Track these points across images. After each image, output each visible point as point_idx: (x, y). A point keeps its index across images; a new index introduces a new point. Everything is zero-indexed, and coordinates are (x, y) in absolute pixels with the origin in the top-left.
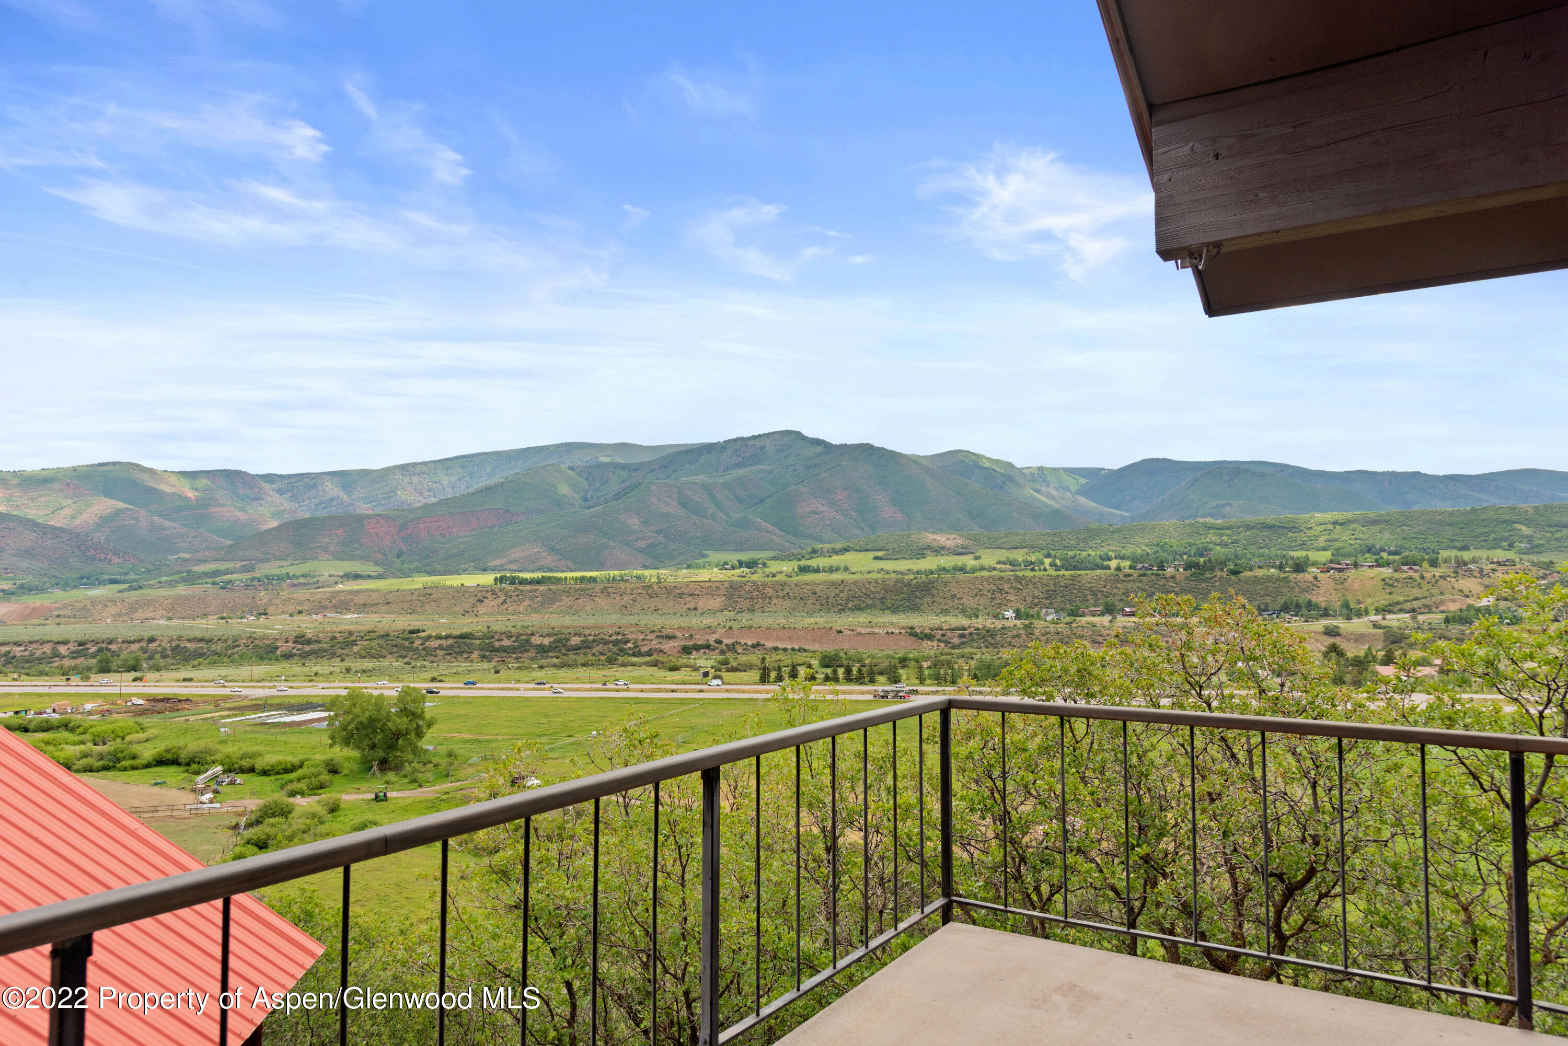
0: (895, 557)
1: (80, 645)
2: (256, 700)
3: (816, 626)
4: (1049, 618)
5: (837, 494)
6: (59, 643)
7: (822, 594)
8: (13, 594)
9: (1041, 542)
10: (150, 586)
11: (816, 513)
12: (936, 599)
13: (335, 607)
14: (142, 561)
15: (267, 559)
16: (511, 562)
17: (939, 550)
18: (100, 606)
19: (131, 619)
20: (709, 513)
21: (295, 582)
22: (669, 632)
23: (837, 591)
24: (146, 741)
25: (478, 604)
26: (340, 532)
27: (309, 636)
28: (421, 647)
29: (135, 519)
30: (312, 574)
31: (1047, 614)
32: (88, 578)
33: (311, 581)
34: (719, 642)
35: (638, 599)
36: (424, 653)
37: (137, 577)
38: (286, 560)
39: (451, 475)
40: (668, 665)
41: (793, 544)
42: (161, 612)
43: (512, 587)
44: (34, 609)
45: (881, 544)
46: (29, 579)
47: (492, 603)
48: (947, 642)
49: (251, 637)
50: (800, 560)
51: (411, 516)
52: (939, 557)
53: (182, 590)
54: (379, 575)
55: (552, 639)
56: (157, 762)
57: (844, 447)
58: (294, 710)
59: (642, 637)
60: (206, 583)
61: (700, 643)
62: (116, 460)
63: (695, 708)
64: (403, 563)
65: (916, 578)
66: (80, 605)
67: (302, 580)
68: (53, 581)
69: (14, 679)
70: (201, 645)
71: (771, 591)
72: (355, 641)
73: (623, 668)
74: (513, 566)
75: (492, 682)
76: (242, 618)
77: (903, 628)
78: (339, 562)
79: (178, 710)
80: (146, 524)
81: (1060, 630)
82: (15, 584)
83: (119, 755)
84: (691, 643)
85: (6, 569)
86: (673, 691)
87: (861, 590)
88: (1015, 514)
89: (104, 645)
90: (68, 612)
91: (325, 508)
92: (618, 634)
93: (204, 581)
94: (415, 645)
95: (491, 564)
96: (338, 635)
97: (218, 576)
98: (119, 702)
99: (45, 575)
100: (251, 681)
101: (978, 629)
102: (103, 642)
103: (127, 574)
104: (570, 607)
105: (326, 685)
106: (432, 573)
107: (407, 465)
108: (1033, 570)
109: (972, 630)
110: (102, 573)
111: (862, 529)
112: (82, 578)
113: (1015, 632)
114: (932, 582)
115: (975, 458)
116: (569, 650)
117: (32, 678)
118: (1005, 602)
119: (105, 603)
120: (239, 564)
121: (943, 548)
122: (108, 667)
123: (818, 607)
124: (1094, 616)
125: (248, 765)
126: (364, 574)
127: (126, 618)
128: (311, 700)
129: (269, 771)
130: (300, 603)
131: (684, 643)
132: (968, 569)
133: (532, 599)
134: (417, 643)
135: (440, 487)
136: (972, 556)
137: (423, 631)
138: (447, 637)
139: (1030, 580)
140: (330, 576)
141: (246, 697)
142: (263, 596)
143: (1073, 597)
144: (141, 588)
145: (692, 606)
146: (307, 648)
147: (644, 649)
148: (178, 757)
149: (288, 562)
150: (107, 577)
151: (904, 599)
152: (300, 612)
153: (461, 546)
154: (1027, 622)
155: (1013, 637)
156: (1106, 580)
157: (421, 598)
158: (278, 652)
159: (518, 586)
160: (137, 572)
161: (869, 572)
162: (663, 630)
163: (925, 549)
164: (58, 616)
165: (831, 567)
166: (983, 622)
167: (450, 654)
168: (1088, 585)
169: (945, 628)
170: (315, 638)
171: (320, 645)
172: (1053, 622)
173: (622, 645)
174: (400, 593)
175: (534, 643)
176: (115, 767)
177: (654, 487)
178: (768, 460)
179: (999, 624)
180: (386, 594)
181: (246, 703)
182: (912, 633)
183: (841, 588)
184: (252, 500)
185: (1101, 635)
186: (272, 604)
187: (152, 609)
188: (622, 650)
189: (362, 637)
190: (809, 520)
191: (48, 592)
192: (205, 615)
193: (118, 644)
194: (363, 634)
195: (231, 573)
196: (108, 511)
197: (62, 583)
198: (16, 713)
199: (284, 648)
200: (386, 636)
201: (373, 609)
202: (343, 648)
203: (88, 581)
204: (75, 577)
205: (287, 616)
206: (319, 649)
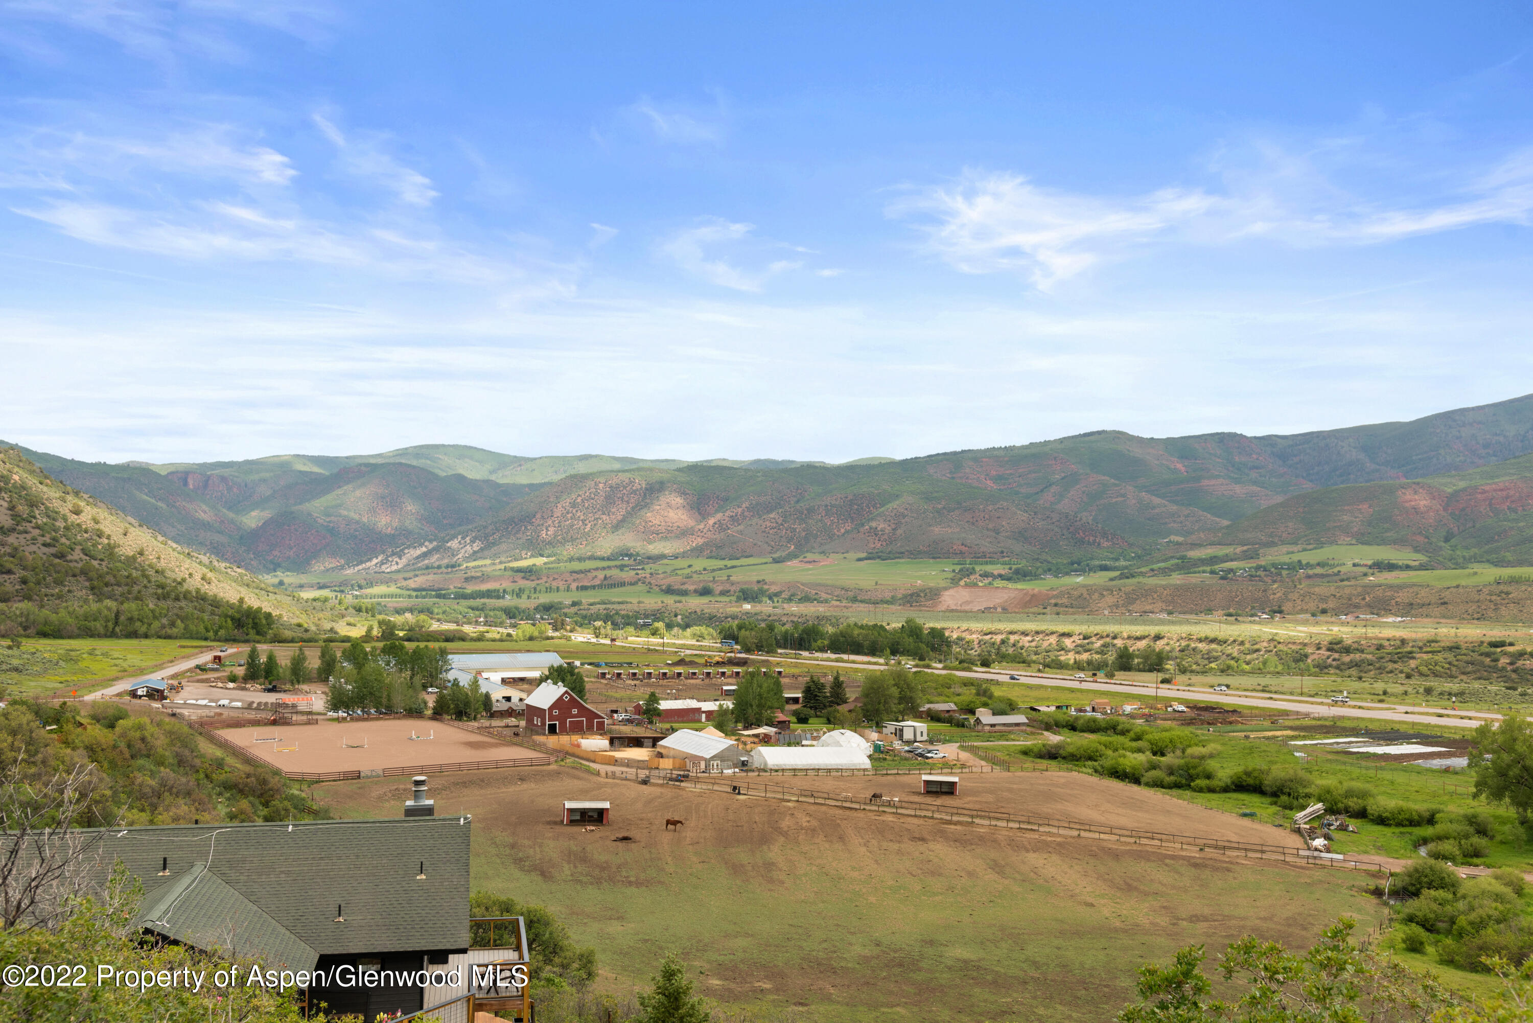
1: (1085, 638)
2: (1319, 719)
6: (1064, 635)
8: (1009, 579)
10: (1143, 574)
13: (1369, 605)
14: (1131, 545)
15: (1273, 543)
18: (1096, 596)
19: (1129, 611)
21: (1310, 572)
24: (1222, 757)
26: (1363, 507)
27: (1347, 642)
28: (1509, 668)
29: (1123, 496)
30: (1331, 562)
32: (1079, 564)
33: (1330, 572)
36: (1514, 676)
37: (1128, 563)
38: (1296, 543)
39: (1521, 424)
42: (1160, 605)
44: (1033, 596)
46: (1023, 564)
49: (1272, 640)
51: (1464, 484)
53: (1176, 579)
54: (1421, 565)
56: (1236, 786)
58: (1379, 739)
60: (1204, 572)
62: (1100, 429)
64: (1454, 548)
66: (1074, 593)
67: (1319, 570)
68: (1045, 566)
69: (1039, 671)
70: (1214, 646)
72: (1411, 653)
76: (1252, 616)
78: (1366, 547)
79: (1231, 723)
80: (1134, 501)
82: (1010, 569)
83: (1192, 771)
85: (1002, 552)
89: (1108, 640)
90: (1065, 601)
91: (1341, 476)
93: (1201, 569)
94: (1500, 664)
96: (1386, 643)
97: (1216, 563)
98: (1159, 706)
99: (1037, 559)
100: (1302, 694)
102: (1108, 636)
103: (1117, 559)
105: (1410, 709)
110: (1092, 559)
112: (1072, 564)
117: (1055, 670)
119: (1102, 591)
120: (1239, 549)
122: (1129, 663)
125: (1356, 808)
126: (1400, 563)
128: (1396, 727)
129: (1388, 819)
130: (1324, 599)
134: (1504, 661)
135: (1505, 440)
137: (1511, 644)
140: (1354, 565)
141: (1307, 715)
142: (1276, 591)
144: (1134, 576)
146: (1347, 659)
148: (1261, 783)
149: (1299, 547)
150: (1097, 563)
152: (1324, 612)
157: (1494, 598)
158: (1309, 661)
160: (1128, 557)
164: (1056, 605)
170: (1356, 646)
171: (1364, 656)
174: (1461, 590)
176: (1189, 786)
180: (1440, 591)
181: (1307, 722)
184: (1252, 470)
186: (1289, 600)
189: (1421, 648)
191: (1042, 579)
192: (1209, 611)
193: (1123, 639)
194: (1421, 644)
195: (1232, 560)
196: (1095, 487)
197: (1054, 568)
198: (1058, 707)
199: (1315, 656)
200: (1454, 648)
201: (1424, 610)
202: (1395, 662)
203: (1079, 566)
204: (1065, 562)
205: (1308, 616)
206: (1363, 661)
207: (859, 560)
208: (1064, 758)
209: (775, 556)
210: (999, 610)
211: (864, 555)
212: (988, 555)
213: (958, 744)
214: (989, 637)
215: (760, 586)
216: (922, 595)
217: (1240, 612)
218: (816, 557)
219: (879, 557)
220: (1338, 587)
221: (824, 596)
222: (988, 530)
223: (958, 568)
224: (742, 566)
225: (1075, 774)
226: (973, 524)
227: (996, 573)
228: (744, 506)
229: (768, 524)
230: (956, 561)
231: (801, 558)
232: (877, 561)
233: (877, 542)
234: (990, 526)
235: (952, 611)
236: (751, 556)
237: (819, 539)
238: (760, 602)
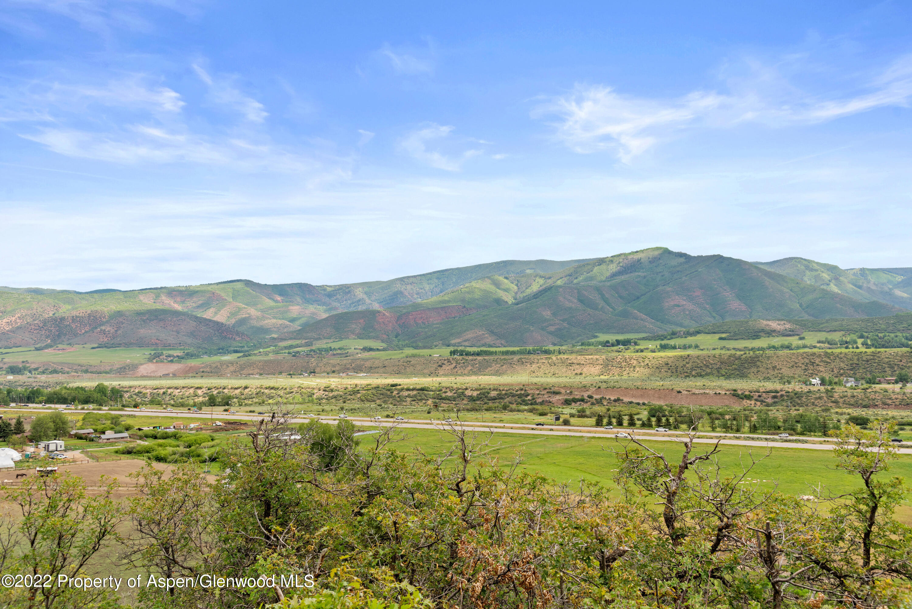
0: (735, 338)
1: (209, 389)
3: (662, 388)
4: (849, 385)
5: (694, 292)
6: (198, 388)
7: (673, 365)
8: (183, 358)
9: (856, 326)
10: (255, 354)
11: (678, 306)
12: (760, 369)
13: (353, 369)
14: (251, 339)
15: (320, 338)
16: (465, 341)
17: (770, 333)
18: (226, 366)
19: (241, 373)
20: (600, 307)
21: (335, 352)
22: (556, 389)
23: (684, 363)
24: (212, 447)
25: (439, 368)
26: (362, 321)
27: (332, 387)
28: (397, 396)
29: (249, 314)
30: (345, 348)
31: (847, 382)
32: (222, 349)
33: (344, 352)
34: (590, 397)
35: (542, 366)
36: (398, 399)
37: (248, 349)
38: (330, 338)
39: (430, 284)
40: (539, 412)
41: (661, 328)
42: (256, 371)
43: (461, 357)
44: (191, 367)
45: (725, 328)
46: (191, 350)
47: (448, 368)
48: (762, 401)
49: (300, 387)
50: (663, 340)
51: (405, 311)
52: (771, 338)
53: (271, 357)
54: (384, 348)
55: (479, 392)
57: (700, 257)
59: (538, 392)
60: (285, 353)
61: (577, 397)
62: (240, 278)
63: (540, 441)
64: (399, 341)
65: (745, 354)
66: (214, 365)
67: (339, 352)
68: (204, 351)
69: (165, 409)
70: (272, 391)
71: (635, 362)
72: (358, 390)
73: (510, 413)
74: (466, 344)
75: (422, 419)
76: (300, 375)
77: (728, 390)
78: (361, 341)
79: (237, 429)
80: (254, 317)
81: (855, 394)
82: (184, 352)
84: (571, 397)
85: (180, 343)
86: (532, 429)
87: (702, 362)
88: (838, 305)
89: (221, 390)
90: (208, 370)
91: (355, 306)
92: (522, 390)
93: (284, 351)
94: (394, 394)
95: (453, 342)
96: (350, 387)
97: (292, 348)
98: (209, 423)
99: (200, 347)
101: (788, 392)
102: (220, 388)
103: (243, 347)
104: (497, 371)
105: (324, 417)
106: (416, 348)
107: (404, 278)
108: (847, 348)
109: (783, 393)
110: (230, 347)
111: (714, 317)
112: (219, 349)
113: (818, 395)
114: (757, 357)
115: (806, 263)
116: (489, 400)
118: (816, 372)
119: (230, 364)
120: (304, 341)
121: (774, 331)
123: (669, 374)
124: (889, 383)
126: (375, 348)
127: (238, 373)
130: (334, 366)
131: (566, 397)
132: (793, 347)
133: (472, 366)
134: (395, 392)
135: (424, 292)
136: (797, 337)
137: (399, 385)
138: (413, 389)
139: (838, 356)
140: (354, 349)
142: (314, 361)
143: (873, 369)
144: (249, 355)
145: (579, 372)
146: (331, 395)
147: (539, 400)
149: (332, 340)
150: (232, 349)
151: (735, 369)
152: (334, 372)
153: (434, 330)
154: (829, 388)
155: (816, 399)
156: (902, 356)
157: (404, 364)
158: (315, 396)
159: (464, 357)
160: (249, 346)
161: (714, 349)
162: (552, 388)
163: (760, 332)
164: (203, 372)
165: (685, 345)
166: (796, 387)
167: (414, 400)
168: (887, 360)
169: (761, 391)
170: (335, 388)
171: (339, 393)
172: (851, 388)
173: (524, 398)
174: (392, 361)
175: (467, 395)
177: (561, 290)
178: (643, 269)
179: (805, 389)
180: (384, 361)
182: (735, 394)
183: (687, 360)
184: (314, 301)
185: (890, 399)
186: (319, 367)
187: (252, 369)
188: (524, 401)
189: (363, 388)
190: (673, 311)
191: (201, 358)
192: (281, 373)
193: (229, 389)
194: (363, 386)
195: (300, 347)
196: (234, 309)
197: (208, 352)
198: (154, 428)
199: (318, 394)
200: (377, 388)
201: (376, 370)
202: (351, 395)
203: (223, 351)
204: (215, 348)
205: (325, 374)
206: (338, 395)
207: (93, 348)
208: (135, 453)
209: (37, 346)
210: (171, 375)
211: (96, 345)
212: (172, 345)
213: (81, 451)
214: (157, 390)
215: (24, 364)
216: (127, 368)
217: (295, 373)
218: (64, 346)
219: (106, 347)
220: (341, 360)
221: (66, 369)
222: (173, 331)
223: (153, 352)
224: (13, 352)
225: (136, 460)
226: (164, 328)
227: (175, 355)
228: (17, 316)
229: (33, 327)
230: (153, 348)
231: (55, 347)
232: (104, 349)
233: (104, 338)
234: (174, 329)
235: (144, 376)
236: (20, 346)
237: (67, 337)
238: (23, 374)
